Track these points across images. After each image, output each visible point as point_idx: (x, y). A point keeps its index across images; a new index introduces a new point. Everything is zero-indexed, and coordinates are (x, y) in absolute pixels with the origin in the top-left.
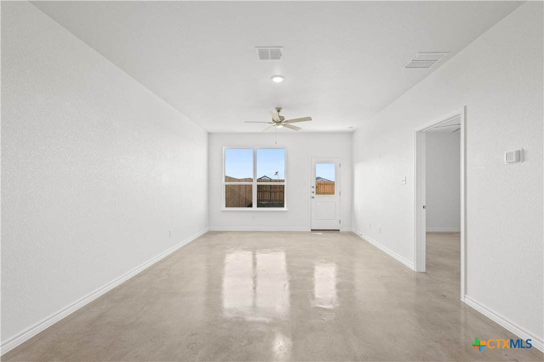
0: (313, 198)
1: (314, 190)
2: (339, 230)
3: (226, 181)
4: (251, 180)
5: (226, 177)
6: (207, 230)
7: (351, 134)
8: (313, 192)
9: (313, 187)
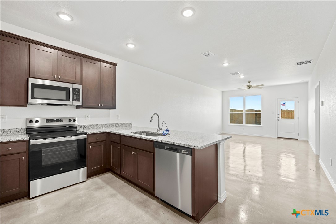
0: (279, 120)
1: (280, 116)
2: (298, 139)
3: (230, 112)
4: (242, 111)
5: (231, 109)
6: (222, 133)
7: (307, 83)
8: (279, 117)
9: (279, 115)
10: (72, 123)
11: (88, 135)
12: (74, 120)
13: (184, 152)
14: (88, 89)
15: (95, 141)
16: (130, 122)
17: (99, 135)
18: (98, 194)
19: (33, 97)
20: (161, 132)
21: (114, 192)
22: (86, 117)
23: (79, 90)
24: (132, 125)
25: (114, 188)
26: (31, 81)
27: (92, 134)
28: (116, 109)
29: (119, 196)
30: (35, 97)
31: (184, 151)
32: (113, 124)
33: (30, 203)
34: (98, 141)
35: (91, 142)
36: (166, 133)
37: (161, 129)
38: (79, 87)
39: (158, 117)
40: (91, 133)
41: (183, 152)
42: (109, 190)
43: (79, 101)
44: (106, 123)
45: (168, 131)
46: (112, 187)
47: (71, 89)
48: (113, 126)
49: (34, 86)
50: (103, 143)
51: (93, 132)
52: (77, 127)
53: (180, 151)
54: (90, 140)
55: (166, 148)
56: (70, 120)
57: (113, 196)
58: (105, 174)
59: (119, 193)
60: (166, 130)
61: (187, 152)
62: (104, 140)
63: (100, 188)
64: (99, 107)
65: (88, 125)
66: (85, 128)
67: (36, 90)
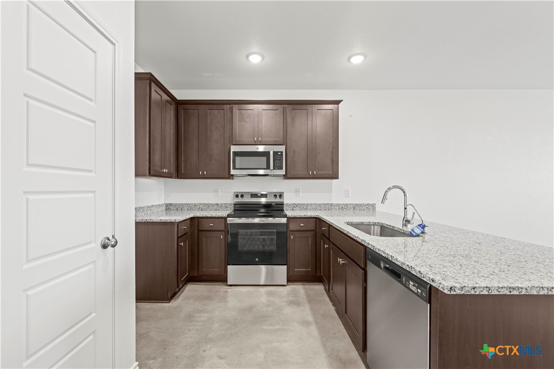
10: (278, 200)
11: (289, 219)
12: (281, 196)
13: (414, 289)
14: (294, 150)
15: (298, 228)
16: (372, 203)
17: (305, 220)
18: (289, 310)
19: (234, 168)
20: (409, 228)
21: (310, 318)
22: (297, 191)
23: (282, 152)
24: (375, 208)
25: (314, 312)
26: (234, 149)
27: (295, 218)
28: (338, 178)
29: (314, 329)
30: (236, 167)
31: (414, 285)
32: (338, 205)
33: (228, 290)
34: (303, 229)
35: (294, 229)
36: (418, 231)
37: (408, 221)
38: (282, 148)
39: (404, 192)
40: (293, 216)
41: (411, 287)
42: (306, 312)
43: (281, 168)
44: (326, 203)
45: (423, 227)
46: (311, 309)
47: (272, 153)
48: (337, 208)
49: (236, 154)
50: (310, 234)
51: (295, 214)
52: (285, 206)
53: (406, 281)
54: (292, 227)
55: (382, 265)
56: (275, 196)
57: (306, 323)
58: (315, 285)
59: (317, 323)
60: (420, 225)
61: (419, 291)
62: (313, 229)
63: (296, 303)
64: (311, 176)
65: (299, 204)
66: (294, 208)
67: (237, 158)
